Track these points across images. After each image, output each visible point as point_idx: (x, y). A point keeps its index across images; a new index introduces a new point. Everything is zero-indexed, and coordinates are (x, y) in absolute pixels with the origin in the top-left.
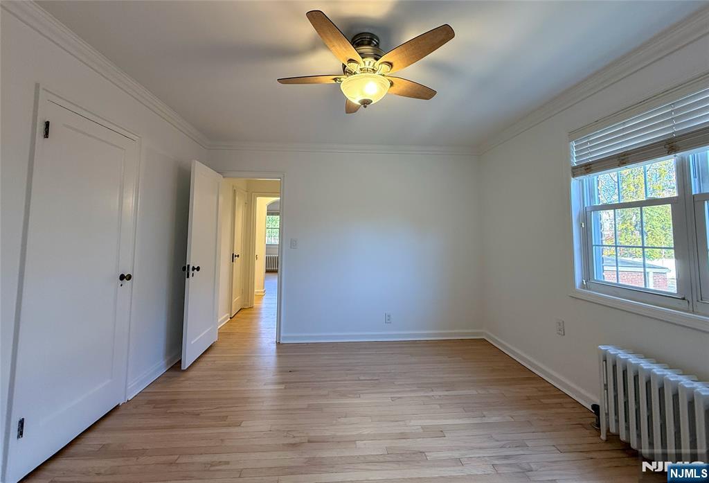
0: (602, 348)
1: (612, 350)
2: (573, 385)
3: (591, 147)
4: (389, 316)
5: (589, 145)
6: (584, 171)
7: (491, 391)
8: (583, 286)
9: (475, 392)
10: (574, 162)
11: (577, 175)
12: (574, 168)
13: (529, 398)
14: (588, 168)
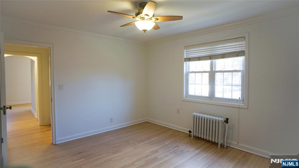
0: (193, 114)
1: (195, 114)
2: (181, 128)
3: (191, 53)
4: (112, 119)
5: (190, 52)
6: (188, 60)
7: (161, 136)
8: (186, 97)
9: (157, 138)
10: (185, 57)
11: (186, 61)
12: (185, 59)
13: (172, 135)
14: (189, 59)
